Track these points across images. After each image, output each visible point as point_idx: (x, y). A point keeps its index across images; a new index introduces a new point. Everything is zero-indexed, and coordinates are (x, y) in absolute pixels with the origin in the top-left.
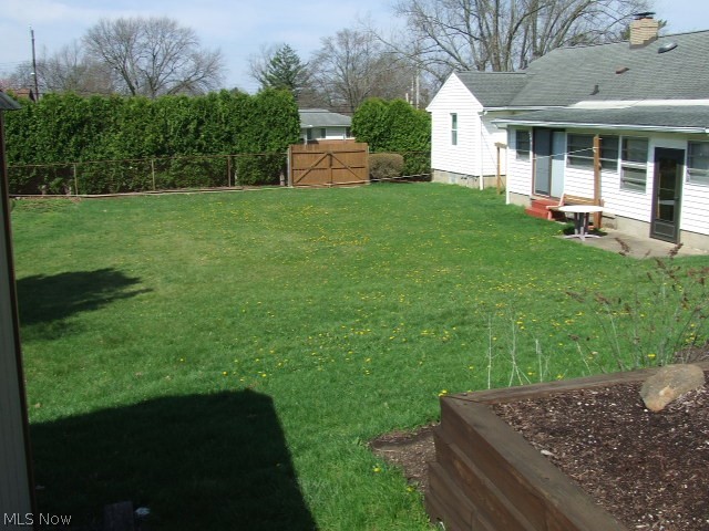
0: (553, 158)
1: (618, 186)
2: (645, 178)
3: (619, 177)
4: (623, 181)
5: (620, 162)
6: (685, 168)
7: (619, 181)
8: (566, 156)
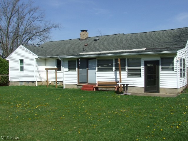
0: (89, 69)
1: (126, 76)
2: (141, 72)
3: (126, 72)
4: (128, 74)
5: (127, 68)
6: (160, 67)
7: (126, 74)
8: (97, 68)
